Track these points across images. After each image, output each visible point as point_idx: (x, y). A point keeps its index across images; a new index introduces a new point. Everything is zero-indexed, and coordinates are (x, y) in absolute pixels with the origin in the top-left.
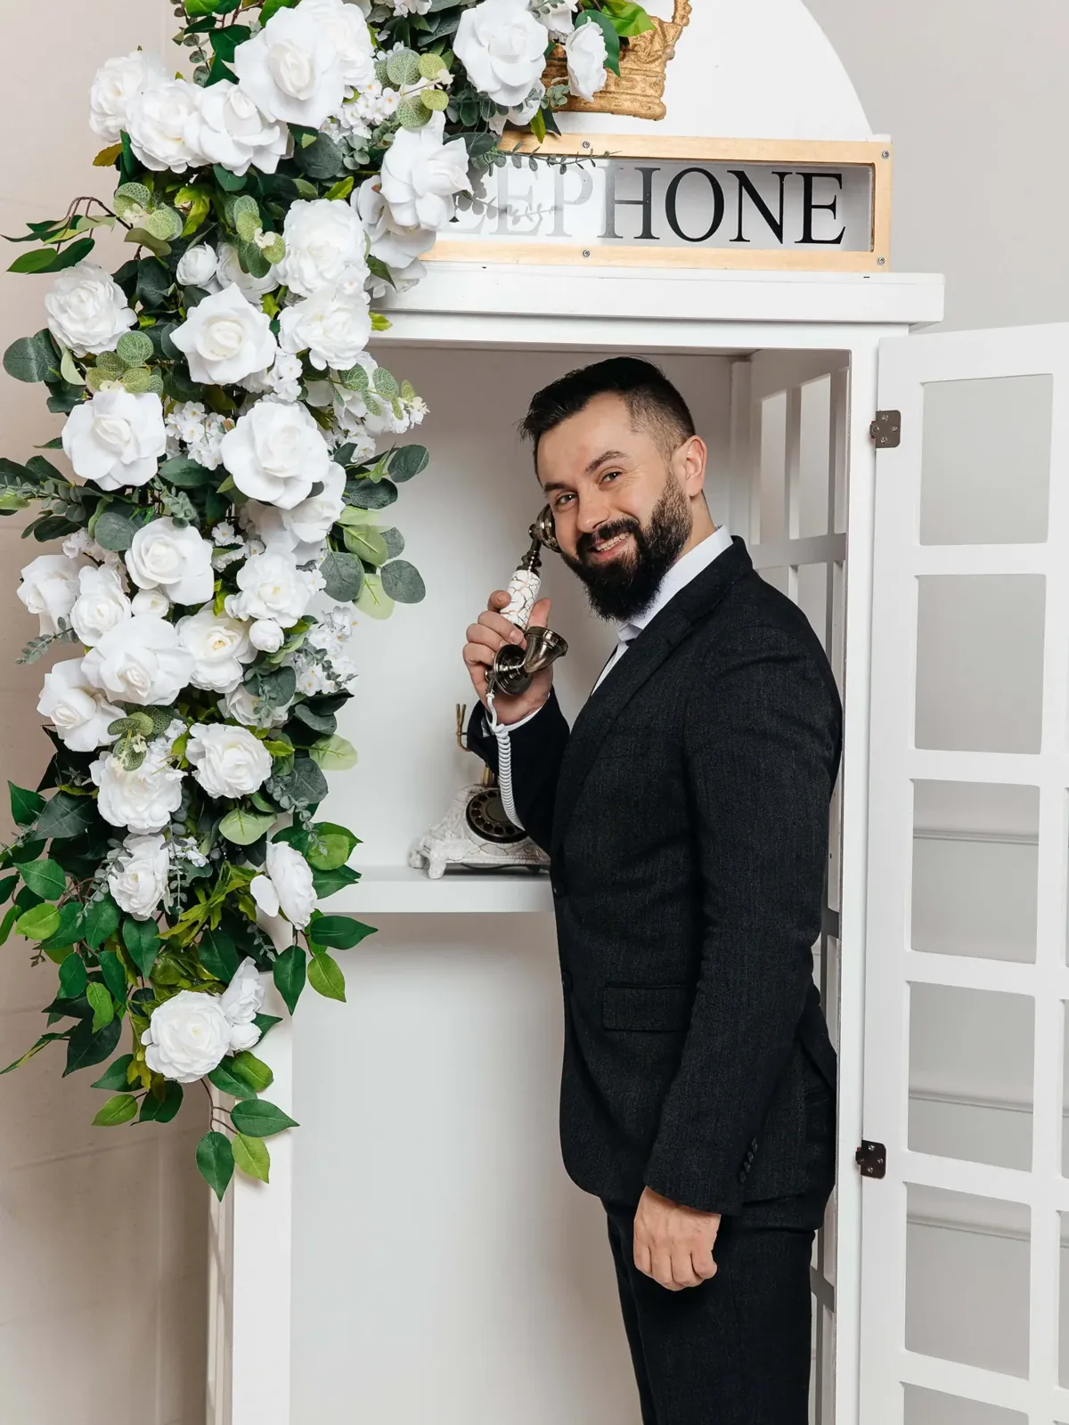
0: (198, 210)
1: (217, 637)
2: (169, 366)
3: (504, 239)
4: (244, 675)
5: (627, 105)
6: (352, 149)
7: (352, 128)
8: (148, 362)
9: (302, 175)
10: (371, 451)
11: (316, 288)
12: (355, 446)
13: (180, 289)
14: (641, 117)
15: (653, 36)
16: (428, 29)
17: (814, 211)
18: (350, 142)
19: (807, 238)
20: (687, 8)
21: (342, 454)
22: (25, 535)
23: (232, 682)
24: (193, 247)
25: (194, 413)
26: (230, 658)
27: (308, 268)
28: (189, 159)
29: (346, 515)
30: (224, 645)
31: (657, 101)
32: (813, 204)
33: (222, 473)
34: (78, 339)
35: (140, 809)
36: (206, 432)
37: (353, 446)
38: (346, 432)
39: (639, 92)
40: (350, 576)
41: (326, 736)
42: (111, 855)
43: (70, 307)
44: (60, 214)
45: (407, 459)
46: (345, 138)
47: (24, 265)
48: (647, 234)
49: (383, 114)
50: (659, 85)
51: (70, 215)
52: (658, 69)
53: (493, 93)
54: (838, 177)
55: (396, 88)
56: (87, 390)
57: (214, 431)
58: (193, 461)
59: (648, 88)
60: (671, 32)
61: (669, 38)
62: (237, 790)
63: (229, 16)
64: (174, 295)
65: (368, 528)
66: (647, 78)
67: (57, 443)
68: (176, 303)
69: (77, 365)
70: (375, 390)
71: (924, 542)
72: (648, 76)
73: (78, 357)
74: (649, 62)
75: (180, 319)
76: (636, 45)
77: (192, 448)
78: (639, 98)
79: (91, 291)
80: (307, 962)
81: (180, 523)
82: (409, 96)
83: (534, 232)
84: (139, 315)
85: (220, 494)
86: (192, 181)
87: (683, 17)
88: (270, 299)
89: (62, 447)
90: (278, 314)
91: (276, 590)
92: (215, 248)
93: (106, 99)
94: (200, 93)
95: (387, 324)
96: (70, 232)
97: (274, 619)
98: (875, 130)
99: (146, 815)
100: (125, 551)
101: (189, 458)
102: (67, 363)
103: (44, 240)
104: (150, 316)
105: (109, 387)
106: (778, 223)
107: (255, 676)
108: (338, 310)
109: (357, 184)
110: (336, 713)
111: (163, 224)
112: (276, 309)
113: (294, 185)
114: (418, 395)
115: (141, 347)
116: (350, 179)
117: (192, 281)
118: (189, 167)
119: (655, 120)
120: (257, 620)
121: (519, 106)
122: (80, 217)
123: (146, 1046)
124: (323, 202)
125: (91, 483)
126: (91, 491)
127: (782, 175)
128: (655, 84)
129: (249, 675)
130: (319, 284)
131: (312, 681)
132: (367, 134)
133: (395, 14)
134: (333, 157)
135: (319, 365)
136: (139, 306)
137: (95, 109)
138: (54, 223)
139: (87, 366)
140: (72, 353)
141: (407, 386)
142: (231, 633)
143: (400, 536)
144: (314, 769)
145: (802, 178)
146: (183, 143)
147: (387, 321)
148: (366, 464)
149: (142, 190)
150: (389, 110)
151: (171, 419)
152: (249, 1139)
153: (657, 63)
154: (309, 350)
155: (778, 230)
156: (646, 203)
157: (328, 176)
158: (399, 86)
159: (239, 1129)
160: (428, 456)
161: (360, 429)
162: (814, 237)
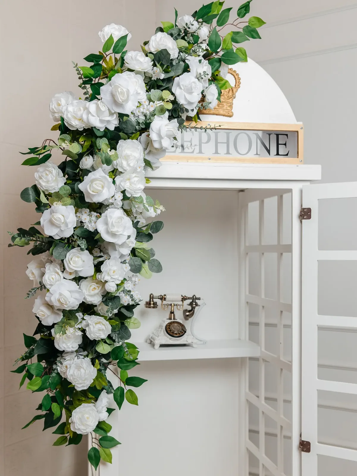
0: (87, 144)
1: (93, 286)
2: (77, 196)
3: (182, 155)
4: (102, 299)
5: (221, 112)
6: (139, 123)
7: (139, 116)
8: (69, 195)
9: (122, 132)
10: (144, 223)
11: (127, 169)
12: (139, 222)
13: (81, 171)
14: (226, 116)
15: (229, 91)
16: (163, 85)
17: (279, 145)
18: (138, 120)
19: (278, 154)
20: (240, 83)
21: (135, 225)
22: (28, 254)
23: (99, 302)
24: (85, 156)
25: (86, 212)
26: (98, 294)
27: (125, 163)
28: (84, 126)
29: (137, 245)
30: (96, 289)
31: (231, 111)
32: (279, 143)
33: (96, 232)
34: (45, 187)
35: (68, 345)
36: (90, 219)
37: (138, 222)
38: (136, 218)
39: (225, 108)
40: (138, 265)
41: (130, 318)
42: (58, 359)
43: (43, 177)
44: (40, 145)
45: (157, 226)
46: (136, 119)
47: (27, 163)
48: (228, 153)
49: (150, 111)
50: (231, 106)
51: (43, 145)
52: (231, 101)
53: (185, 105)
54: (287, 135)
55: (154, 102)
56: (49, 205)
57: (94, 218)
58: (86, 228)
59: (228, 107)
60: (235, 90)
61: (234, 92)
62: (100, 338)
63: (97, 79)
64: (79, 172)
65: (144, 249)
66: (228, 104)
67: (39, 223)
68: (79, 176)
69: (46, 197)
70: (146, 203)
71: (319, 249)
72: (228, 103)
73: (46, 194)
74: (228, 99)
75: (81, 181)
76: (224, 94)
77: (86, 224)
78: (225, 110)
79: (50, 171)
80: (125, 393)
81: (82, 250)
82: (158, 105)
83: (193, 152)
84: (67, 179)
85: (95, 239)
86: (84, 134)
87: (238, 85)
88: (111, 173)
89: (40, 225)
90: (114, 178)
91: (114, 271)
92: (93, 156)
93: (55, 108)
94: (88, 104)
95: (149, 181)
96: (43, 151)
97: (113, 281)
98: (298, 121)
99: (70, 346)
100: (64, 259)
101: (85, 228)
102: (42, 195)
103: (34, 154)
104: (70, 180)
105: (56, 204)
106: (269, 149)
107: (106, 300)
108: (135, 176)
109: (140, 135)
110: (133, 310)
111: (75, 148)
112: (113, 177)
113: (119, 135)
114: (161, 205)
115: (67, 190)
116: (138, 133)
117: (85, 167)
118: (84, 129)
119: (230, 117)
120: (107, 282)
121: (192, 110)
122: (46, 146)
123: (71, 423)
124: (130, 140)
125: (50, 237)
126: (51, 239)
127: (270, 135)
128: (230, 106)
129: (104, 299)
130: (128, 168)
131: (126, 300)
132: (144, 118)
133: (152, 79)
134: (132, 126)
135: (128, 195)
136: (67, 176)
137: (51, 110)
138: (38, 148)
139: (49, 197)
140: (44, 192)
141: (157, 202)
142: (98, 285)
143: (154, 250)
144: (126, 328)
145: (275, 135)
146: (82, 121)
147: (149, 180)
148: (142, 227)
149: (68, 137)
150: (152, 109)
151: (78, 214)
152: (106, 449)
153: (231, 99)
154: (125, 190)
155: (269, 151)
156: (228, 143)
157: (130, 132)
158: (155, 102)
159: (102, 446)
160: (163, 225)
161: (140, 216)
162: (280, 154)
